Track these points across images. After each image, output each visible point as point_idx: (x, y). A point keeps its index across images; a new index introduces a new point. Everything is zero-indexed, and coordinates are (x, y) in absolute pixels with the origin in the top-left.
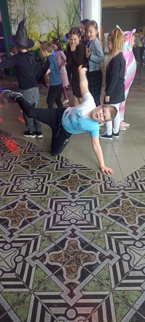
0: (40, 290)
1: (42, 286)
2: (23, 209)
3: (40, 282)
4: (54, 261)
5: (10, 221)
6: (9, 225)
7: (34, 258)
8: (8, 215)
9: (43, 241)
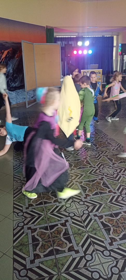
0: (92, 233)
1: (94, 232)
2: (98, 185)
3: (94, 229)
4: (107, 222)
5: (88, 189)
6: (87, 191)
7: (95, 215)
8: (88, 185)
9: (104, 208)
